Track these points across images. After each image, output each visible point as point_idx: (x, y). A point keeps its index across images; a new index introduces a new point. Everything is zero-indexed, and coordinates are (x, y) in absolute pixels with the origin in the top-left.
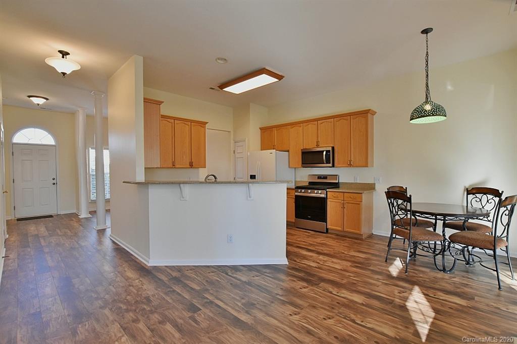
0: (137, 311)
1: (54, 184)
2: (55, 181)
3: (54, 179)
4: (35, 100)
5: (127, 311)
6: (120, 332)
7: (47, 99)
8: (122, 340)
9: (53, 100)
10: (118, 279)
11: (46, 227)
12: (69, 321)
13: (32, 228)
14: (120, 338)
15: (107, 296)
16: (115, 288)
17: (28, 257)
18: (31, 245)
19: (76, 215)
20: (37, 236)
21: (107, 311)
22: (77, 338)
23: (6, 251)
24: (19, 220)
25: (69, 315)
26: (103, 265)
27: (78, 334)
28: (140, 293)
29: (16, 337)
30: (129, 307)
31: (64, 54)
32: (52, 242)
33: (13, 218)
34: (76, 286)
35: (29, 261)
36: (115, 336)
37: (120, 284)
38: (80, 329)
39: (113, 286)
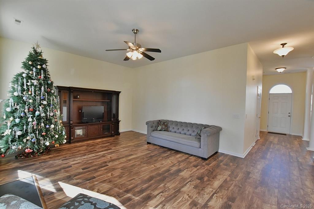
0: (294, 202)
1: (289, 116)
2: (290, 115)
3: (289, 113)
4: (279, 70)
5: (288, 198)
6: (275, 203)
7: (285, 68)
8: (273, 206)
9: (289, 68)
10: (297, 182)
11: (278, 139)
12: (257, 182)
13: (271, 138)
14: (273, 205)
15: (283, 185)
16: (290, 184)
17: (261, 150)
18: (266, 145)
19: (300, 137)
20: (271, 142)
21: (276, 191)
22: (255, 190)
23: (255, 144)
24: (269, 132)
25: (259, 180)
26: (294, 170)
27: (257, 189)
28: (305, 196)
29: (239, 175)
30: (290, 197)
31: (283, 45)
32: (276, 148)
33: (267, 131)
34: (272, 172)
35: (261, 152)
36: (271, 202)
37: (296, 184)
38: (259, 188)
39: (290, 183)
